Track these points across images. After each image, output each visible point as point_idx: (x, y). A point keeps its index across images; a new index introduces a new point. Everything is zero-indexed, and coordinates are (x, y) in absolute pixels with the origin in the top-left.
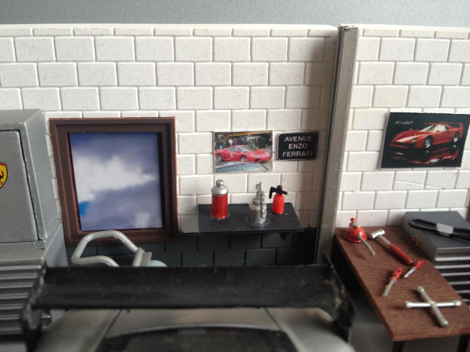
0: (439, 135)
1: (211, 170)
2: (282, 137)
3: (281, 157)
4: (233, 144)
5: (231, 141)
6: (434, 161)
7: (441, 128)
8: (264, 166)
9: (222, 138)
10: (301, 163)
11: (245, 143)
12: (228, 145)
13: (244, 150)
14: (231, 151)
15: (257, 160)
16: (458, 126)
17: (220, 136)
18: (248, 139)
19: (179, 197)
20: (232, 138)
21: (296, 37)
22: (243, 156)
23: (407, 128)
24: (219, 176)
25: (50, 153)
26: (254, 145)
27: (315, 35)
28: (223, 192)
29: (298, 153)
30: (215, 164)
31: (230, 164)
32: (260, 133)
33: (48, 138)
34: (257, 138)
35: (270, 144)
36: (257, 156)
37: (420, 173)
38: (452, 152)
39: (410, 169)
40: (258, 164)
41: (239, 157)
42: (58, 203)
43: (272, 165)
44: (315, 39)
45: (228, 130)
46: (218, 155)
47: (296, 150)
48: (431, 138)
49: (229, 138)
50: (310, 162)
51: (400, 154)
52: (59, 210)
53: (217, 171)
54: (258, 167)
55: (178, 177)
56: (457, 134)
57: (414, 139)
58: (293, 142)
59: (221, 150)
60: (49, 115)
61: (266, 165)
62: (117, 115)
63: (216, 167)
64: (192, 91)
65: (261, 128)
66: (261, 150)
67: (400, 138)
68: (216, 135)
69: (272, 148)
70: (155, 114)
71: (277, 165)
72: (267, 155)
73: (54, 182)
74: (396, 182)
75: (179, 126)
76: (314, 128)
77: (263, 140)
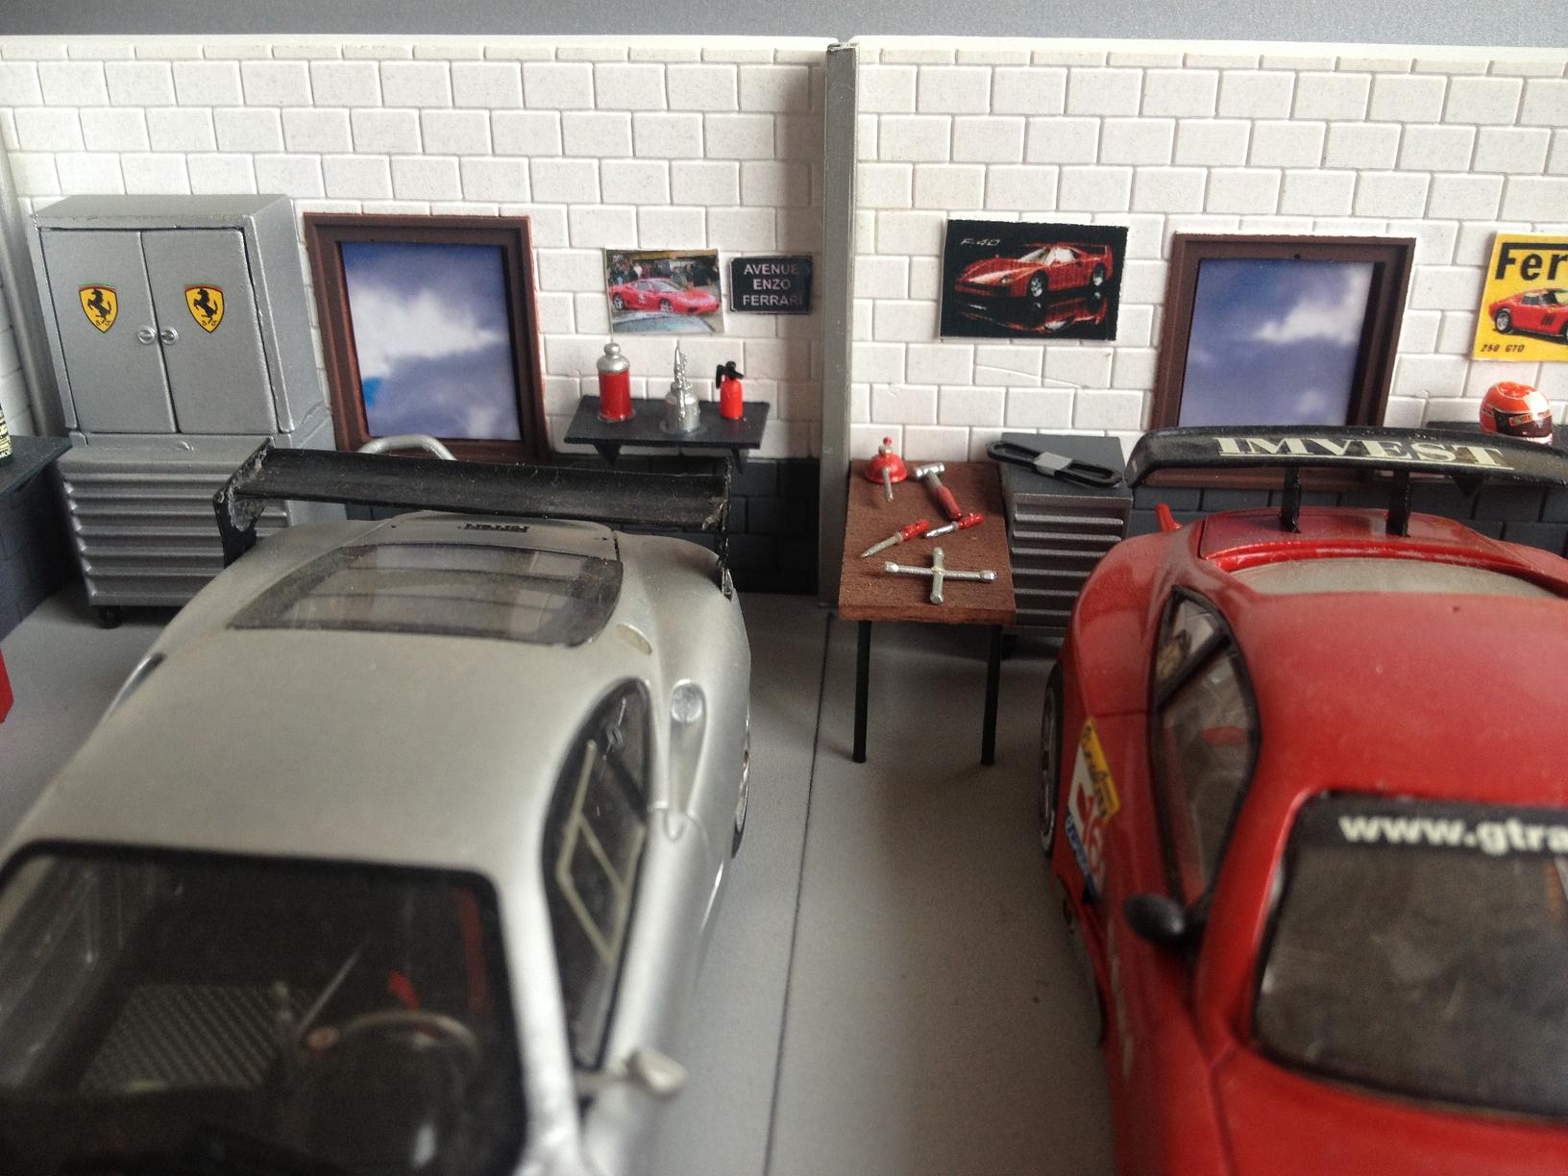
0: (1059, 270)
1: (604, 326)
2: (738, 265)
3: (738, 306)
4: (644, 276)
5: (638, 270)
6: (1055, 325)
7: (1062, 255)
8: (706, 323)
9: (621, 262)
10: (782, 318)
11: (666, 274)
12: (633, 277)
13: (665, 288)
14: (641, 290)
15: (692, 311)
16: (1101, 252)
17: (616, 258)
18: (672, 265)
19: (545, 377)
20: (641, 262)
21: (751, 63)
22: (663, 300)
23: (988, 253)
24: (619, 339)
25: (306, 277)
26: (684, 279)
27: (788, 60)
28: (618, 367)
29: (772, 299)
30: (614, 313)
31: (641, 315)
32: (694, 254)
33: (301, 248)
34: (688, 264)
35: (716, 277)
36: (693, 302)
37: (1029, 350)
38: (1093, 307)
39: (1007, 341)
40: (695, 319)
41: (657, 303)
42: (322, 376)
43: (722, 321)
44: (788, 67)
45: (632, 246)
46: (615, 296)
47: (768, 292)
48: (1043, 275)
49: (635, 262)
50: (799, 320)
51: (980, 307)
52: (324, 389)
53: (616, 328)
54: (696, 324)
55: (541, 338)
56: (1100, 268)
57: (1006, 277)
58: (761, 276)
59: (620, 287)
60: (303, 206)
61: (710, 321)
62: (423, 209)
63: (614, 321)
64: (558, 166)
65: (698, 245)
66: (699, 289)
67: (975, 275)
68: (609, 255)
69: (719, 284)
70: (492, 210)
71: (730, 320)
72: (711, 300)
73: (315, 334)
74: (979, 367)
75: (537, 236)
76: (801, 249)
77: (702, 268)
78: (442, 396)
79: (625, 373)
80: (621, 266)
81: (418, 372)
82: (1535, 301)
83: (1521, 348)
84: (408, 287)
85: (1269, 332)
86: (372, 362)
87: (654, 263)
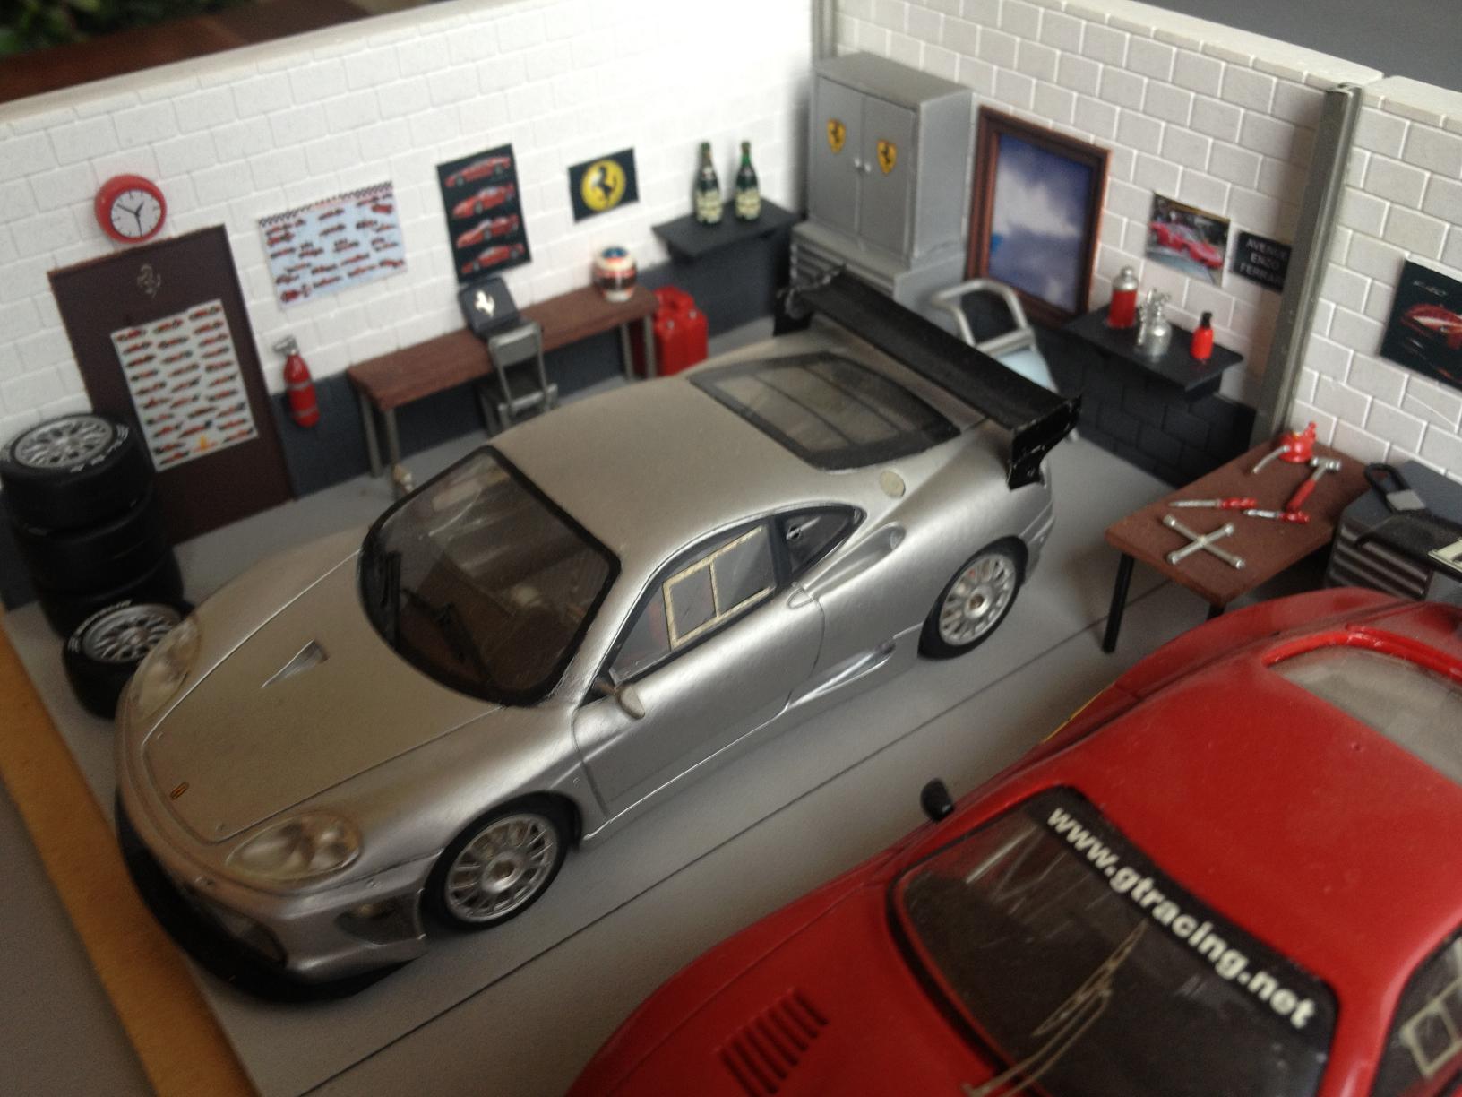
1: (1140, 249)
2: (1243, 237)
3: (1237, 269)
4: (1177, 222)
5: (1173, 216)
8: (1211, 275)
9: (1163, 206)
10: (1267, 290)
11: (1191, 226)
12: (1168, 220)
13: (1189, 236)
14: (1172, 232)
15: (1203, 261)
18: (1198, 220)
19: (1097, 274)
20: (1177, 211)
21: (1289, 80)
22: (1186, 246)
23: (1434, 300)
27: (1316, 85)
28: (1129, 286)
29: (1257, 271)
30: (1151, 243)
31: (1168, 251)
32: (1213, 218)
34: (1208, 223)
35: (1224, 240)
36: (1205, 255)
37: (1452, 398)
39: (1437, 383)
40: (1204, 269)
41: (1181, 246)
43: (1221, 276)
44: (1314, 91)
45: (1174, 197)
46: (1154, 230)
47: (1261, 267)
49: (1172, 209)
50: (1269, 293)
51: (1417, 344)
54: (1202, 272)
57: (1446, 327)
58: (1258, 252)
59: (1159, 224)
60: (980, 98)
61: (1215, 274)
63: (1152, 249)
64: (1138, 119)
65: (1221, 212)
66: (1212, 246)
67: (1421, 314)
68: (1157, 198)
69: (1225, 250)
70: (1089, 139)
71: (1227, 278)
72: (1217, 258)
74: (1410, 396)
75: (1113, 166)
76: (1285, 238)
77: (1217, 230)
78: (1035, 262)
79: (1132, 293)
80: (1163, 209)
81: (1026, 240)
84: (1034, 176)
87: (1186, 215)
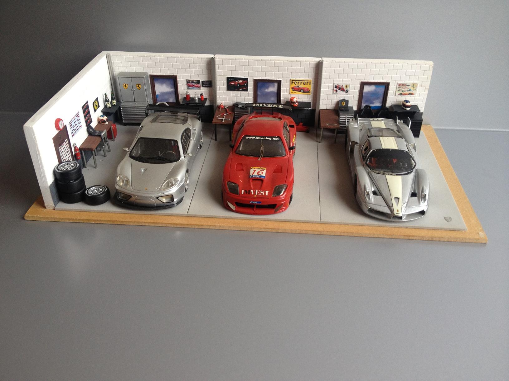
0: (241, 83)
2: (203, 81)
3: (203, 86)
4: (191, 83)
5: (190, 82)
6: (241, 89)
7: (241, 81)
10: (208, 88)
11: (194, 82)
12: (190, 83)
13: (194, 84)
15: (197, 87)
16: (245, 81)
18: (195, 81)
19: (179, 95)
20: (191, 81)
22: (194, 86)
23: (232, 81)
24: (188, 90)
25: (150, 82)
26: (196, 83)
30: (188, 87)
31: (191, 87)
33: (149, 79)
35: (200, 83)
36: (197, 86)
37: (239, 92)
38: (245, 87)
39: (236, 91)
42: (151, 94)
44: (207, 59)
45: (190, 79)
47: (206, 85)
48: (239, 83)
50: (210, 88)
51: (232, 87)
52: (152, 96)
53: (188, 89)
54: (198, 88)
55: (179, 90)
56: (245, 83)
57: (235, 84)
58: (205, 83)
59: (188, 84)
60: (149, 74)
62: (164, 74)
64: (181, 70)
65: (198, 79)
66: (198, 84)
67: (231, 83)
70: (173, 75)
71: (202, 88)
72: (199, 86)
73: (150, 89)
74: (233, 94)
75: (178, 78)
76: (210, 80)
77: (198, 82)
78: (166, 97)
79: (189, 95)
80: (188, 81)
81: (163, 94)
82: (297, 87)
83: (296, 93)
84: (162, 83)
85: (266, 90)
86: (157, 93)
87: (192, 81)
